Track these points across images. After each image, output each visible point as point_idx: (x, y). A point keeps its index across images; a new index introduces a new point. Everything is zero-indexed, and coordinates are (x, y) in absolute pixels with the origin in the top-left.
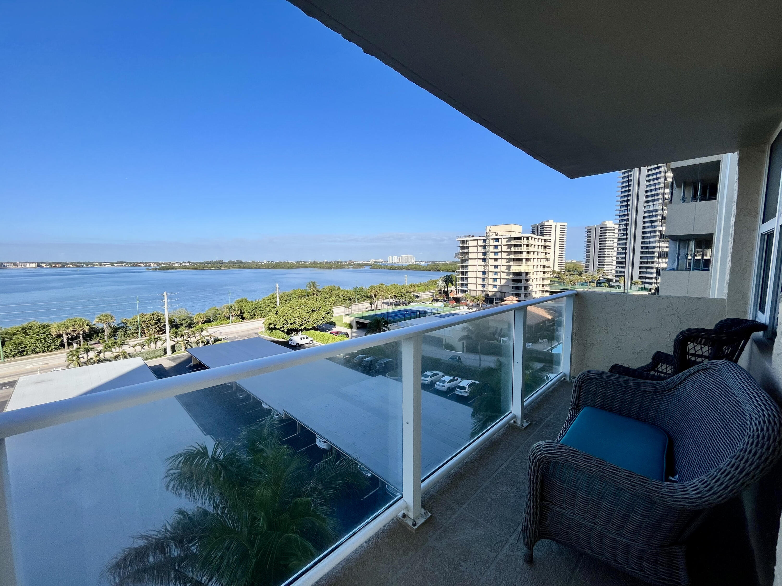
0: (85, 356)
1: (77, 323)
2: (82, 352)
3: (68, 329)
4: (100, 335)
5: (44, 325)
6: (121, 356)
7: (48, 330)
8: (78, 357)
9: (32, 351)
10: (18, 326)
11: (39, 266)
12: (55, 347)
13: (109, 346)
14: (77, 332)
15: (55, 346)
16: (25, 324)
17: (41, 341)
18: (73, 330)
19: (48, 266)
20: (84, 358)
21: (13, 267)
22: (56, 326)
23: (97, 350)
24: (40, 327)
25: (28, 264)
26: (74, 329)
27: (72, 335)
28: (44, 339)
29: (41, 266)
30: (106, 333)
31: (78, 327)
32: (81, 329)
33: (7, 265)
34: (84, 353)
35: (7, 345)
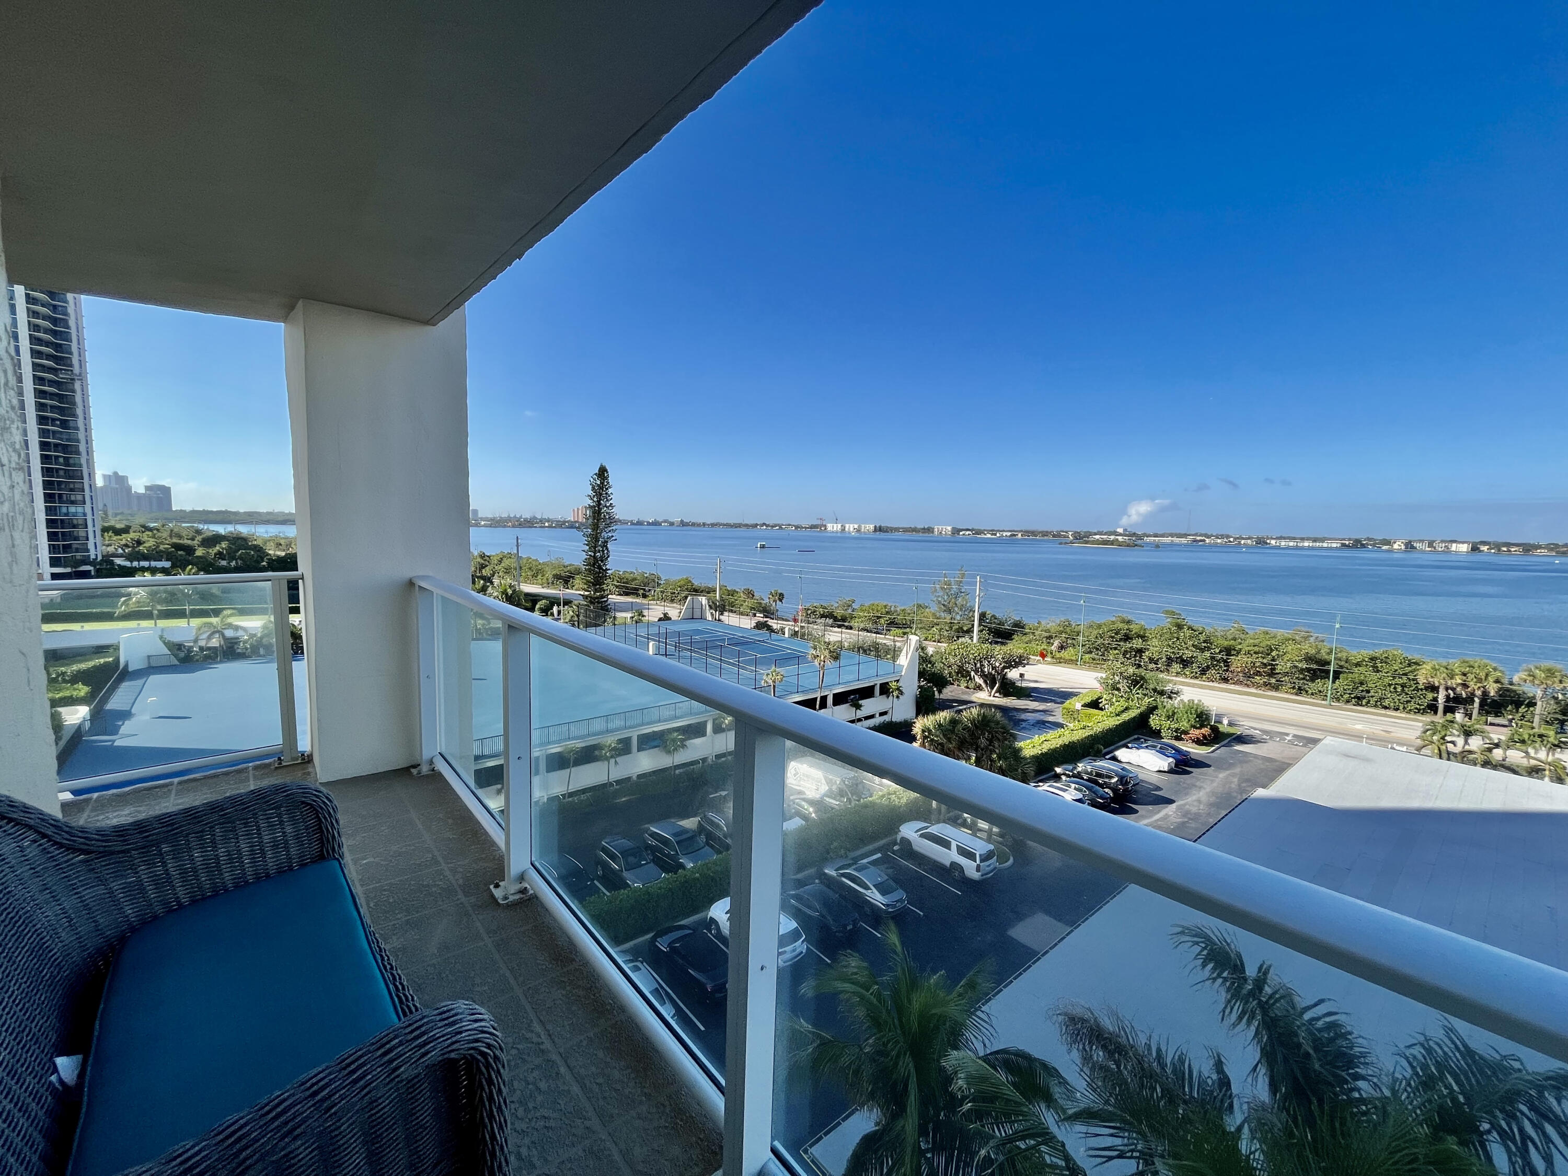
0: (1460, 741)
1: (1474, 671)
2: (1455, 731)
3: (1452, 678)
4: (1522, 709)
5: (1409, 660)
6: (1547, 772)
7: (1415, 670)
8: (1443, 738)
9: (1376, 702)
10: (1366, 653)
11: (1475, 549)
12: (1418, 707)
13: (1521, 739)
14: (1469, 689)
15: (1418, 704)
16: (1378, 652)
17: (1395, 688)
18: (1462, 684)
19: (1493, 551)
20: (1455, 745)
21: (1427, 549)
22: (1428, 668)
23: (1490, 739)
24: (1401, 663)
25: (1454, 545)
26: (1465, 681)
27: (1458, 693)
28: (1402, 686)
29: (1478, 548)
30: (1538, 709)
31: (1475, 680)
32: (1479, 685)
33: (1418, 545)
34: (1459, 736)
35: (1341, 680)
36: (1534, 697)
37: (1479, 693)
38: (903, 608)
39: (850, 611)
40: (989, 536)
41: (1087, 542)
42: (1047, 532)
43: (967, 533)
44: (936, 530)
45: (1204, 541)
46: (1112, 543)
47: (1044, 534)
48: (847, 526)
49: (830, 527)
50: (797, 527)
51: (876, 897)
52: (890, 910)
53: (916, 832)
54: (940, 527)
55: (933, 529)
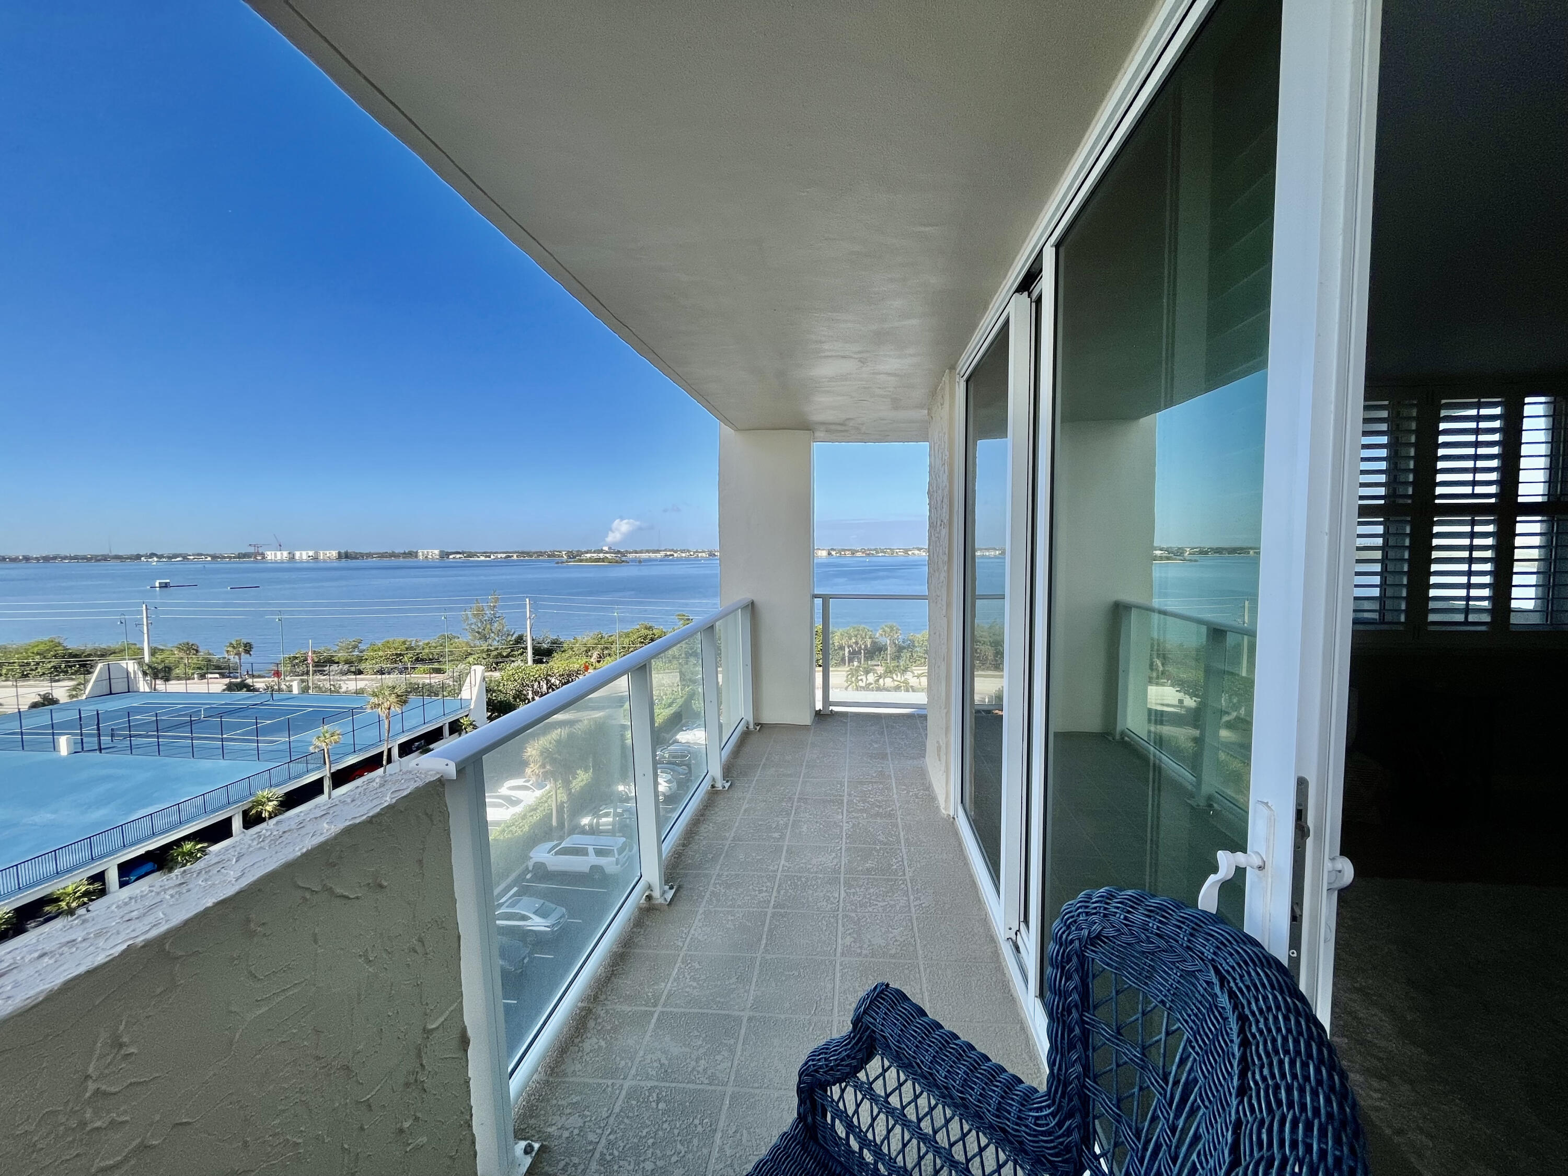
36: (886, 644)
37: (863, 647)
38: (426, 642)
39: (356, 653)
40: (482, 558)
41: (581, 561)
42: (541, 552)
43: (458, 556)
44: (420, 554)
45: (673, 555)
46: (603, 560)
47: (540, 554)
48: (297, 554)
49: (270, 555)
50: (214, 557)
51: (538, 924)
52: (556, 929)
53: (549, 852)
54: (425, 551)
55: (417, 552)
